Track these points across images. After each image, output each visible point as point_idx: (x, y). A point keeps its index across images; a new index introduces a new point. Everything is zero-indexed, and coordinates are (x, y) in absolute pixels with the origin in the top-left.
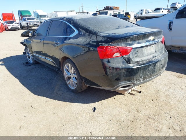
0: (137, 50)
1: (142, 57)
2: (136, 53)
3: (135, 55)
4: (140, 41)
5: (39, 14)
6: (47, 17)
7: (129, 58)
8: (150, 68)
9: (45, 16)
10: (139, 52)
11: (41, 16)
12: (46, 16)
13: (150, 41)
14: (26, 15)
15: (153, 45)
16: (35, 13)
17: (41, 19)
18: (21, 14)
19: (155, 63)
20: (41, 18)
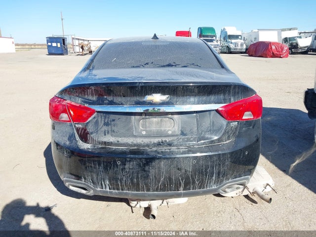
0: (112, 117)
1: (125, 137)
2: (106, 124)
3: (105, 128)
4: (118, 99)
5: (229, 33)
6: (241, 39)
7: (85, 130)
8: (127, 166)
9: (236, 37)
10: (117, 122)
11: (231, 37)
12: (240, 37)
13: (151, 104)
14: (208, 34)
15: (176, 116)
16: (223, 32)
17: (229, 42)
18: (201, 32)
19: (146, 159)
20: (229, 40)
